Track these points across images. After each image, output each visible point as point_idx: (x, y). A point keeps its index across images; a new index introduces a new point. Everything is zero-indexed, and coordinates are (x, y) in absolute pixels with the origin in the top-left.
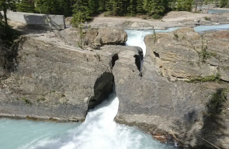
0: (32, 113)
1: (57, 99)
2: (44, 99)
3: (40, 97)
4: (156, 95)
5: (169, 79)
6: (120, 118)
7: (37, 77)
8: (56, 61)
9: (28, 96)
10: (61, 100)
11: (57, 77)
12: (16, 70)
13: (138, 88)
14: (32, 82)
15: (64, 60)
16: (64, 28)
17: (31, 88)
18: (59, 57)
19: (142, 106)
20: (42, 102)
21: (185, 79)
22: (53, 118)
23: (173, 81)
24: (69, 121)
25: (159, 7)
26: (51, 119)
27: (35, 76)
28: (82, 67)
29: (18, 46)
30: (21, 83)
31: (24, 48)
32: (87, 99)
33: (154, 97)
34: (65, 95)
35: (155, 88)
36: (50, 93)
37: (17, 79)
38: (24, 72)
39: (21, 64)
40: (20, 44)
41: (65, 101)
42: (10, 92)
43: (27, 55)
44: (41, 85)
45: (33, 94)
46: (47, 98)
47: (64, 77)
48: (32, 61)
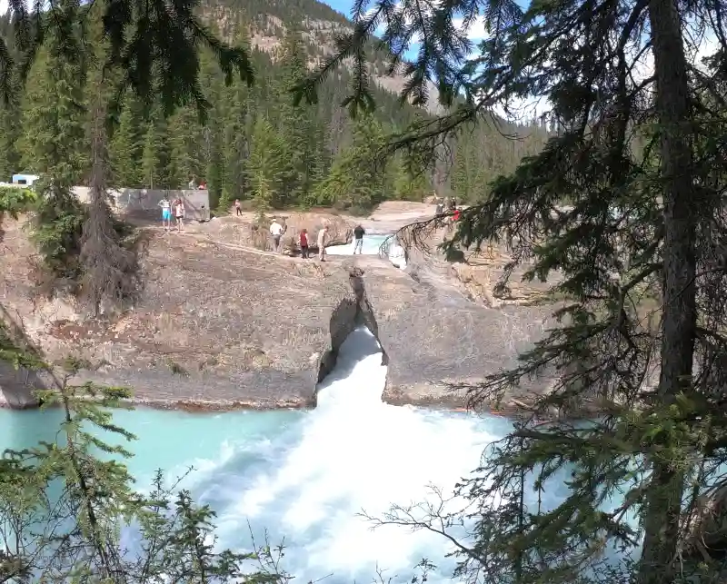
0: (188, 394)
1: (247, 359)
2: (215, 363)
3: (204, 357)
4: (470, 337)
5: (488, 303)
6: (396, 391)
7: (193, 313)
8: (230, 277)
9: (177, 356)
10: (257, 363)
11: (240, 312)
12: (141, 300)
13: (430, 325)
14: (183, 326)
15: (248, 276)
16: (208, 219)
17: (182, 339)
18: (234, 268)
19: (442, 363)
20: (211, 368)
21: (521, 301)
22: (242, 403)
23: (497, 308)
24: (279, 407)
25: (362, 189)
26: (236, 405)
27: (188, 311)
28: (292, 288)
29: (136, 248)
30: (157, 329)
31: (151, 252)
32: (315, 356)
33: (466, 339)
34: (263, 350)
35: (467, 321)
36: (229, 346)
37: (145, 321)
38: (159, 304)
39: (152, 287)
40: (141, 245)
41: (265, 364)
42: (134, 349)
43: (163, 266)
44: (203, 332)
45: (188, 353)
46: (222, 360)
47: (256, 312)
48: (176, 280)
